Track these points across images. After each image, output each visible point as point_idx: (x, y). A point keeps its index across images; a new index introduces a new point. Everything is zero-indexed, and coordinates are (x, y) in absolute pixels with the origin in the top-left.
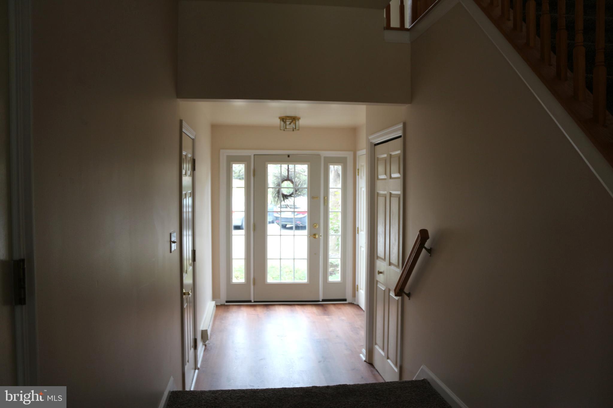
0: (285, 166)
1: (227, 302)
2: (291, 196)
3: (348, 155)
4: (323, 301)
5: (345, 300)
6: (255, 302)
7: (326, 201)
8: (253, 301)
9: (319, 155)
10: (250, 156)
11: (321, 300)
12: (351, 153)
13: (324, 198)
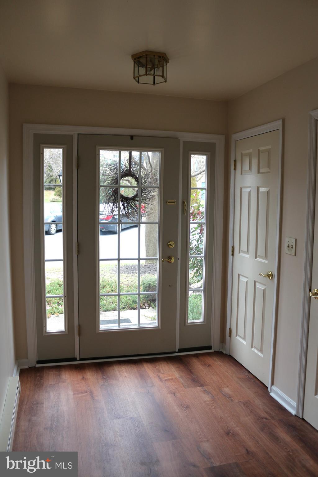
0: (125, 155)
1: (38, 362)
2: (134, 200)
3: (218, 140)
4: (180, 351)
5: (210, 348)
6: (81, 360)
7: (185, 207)
8: (78, 359)
9: (175, 138)
10: (72, 136)
11: (177, 351)
12: (222, 138)
13: (183, 203)
